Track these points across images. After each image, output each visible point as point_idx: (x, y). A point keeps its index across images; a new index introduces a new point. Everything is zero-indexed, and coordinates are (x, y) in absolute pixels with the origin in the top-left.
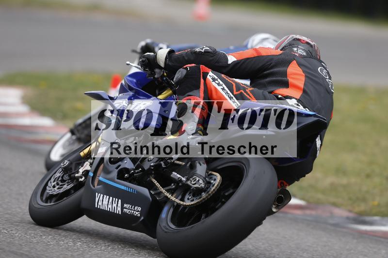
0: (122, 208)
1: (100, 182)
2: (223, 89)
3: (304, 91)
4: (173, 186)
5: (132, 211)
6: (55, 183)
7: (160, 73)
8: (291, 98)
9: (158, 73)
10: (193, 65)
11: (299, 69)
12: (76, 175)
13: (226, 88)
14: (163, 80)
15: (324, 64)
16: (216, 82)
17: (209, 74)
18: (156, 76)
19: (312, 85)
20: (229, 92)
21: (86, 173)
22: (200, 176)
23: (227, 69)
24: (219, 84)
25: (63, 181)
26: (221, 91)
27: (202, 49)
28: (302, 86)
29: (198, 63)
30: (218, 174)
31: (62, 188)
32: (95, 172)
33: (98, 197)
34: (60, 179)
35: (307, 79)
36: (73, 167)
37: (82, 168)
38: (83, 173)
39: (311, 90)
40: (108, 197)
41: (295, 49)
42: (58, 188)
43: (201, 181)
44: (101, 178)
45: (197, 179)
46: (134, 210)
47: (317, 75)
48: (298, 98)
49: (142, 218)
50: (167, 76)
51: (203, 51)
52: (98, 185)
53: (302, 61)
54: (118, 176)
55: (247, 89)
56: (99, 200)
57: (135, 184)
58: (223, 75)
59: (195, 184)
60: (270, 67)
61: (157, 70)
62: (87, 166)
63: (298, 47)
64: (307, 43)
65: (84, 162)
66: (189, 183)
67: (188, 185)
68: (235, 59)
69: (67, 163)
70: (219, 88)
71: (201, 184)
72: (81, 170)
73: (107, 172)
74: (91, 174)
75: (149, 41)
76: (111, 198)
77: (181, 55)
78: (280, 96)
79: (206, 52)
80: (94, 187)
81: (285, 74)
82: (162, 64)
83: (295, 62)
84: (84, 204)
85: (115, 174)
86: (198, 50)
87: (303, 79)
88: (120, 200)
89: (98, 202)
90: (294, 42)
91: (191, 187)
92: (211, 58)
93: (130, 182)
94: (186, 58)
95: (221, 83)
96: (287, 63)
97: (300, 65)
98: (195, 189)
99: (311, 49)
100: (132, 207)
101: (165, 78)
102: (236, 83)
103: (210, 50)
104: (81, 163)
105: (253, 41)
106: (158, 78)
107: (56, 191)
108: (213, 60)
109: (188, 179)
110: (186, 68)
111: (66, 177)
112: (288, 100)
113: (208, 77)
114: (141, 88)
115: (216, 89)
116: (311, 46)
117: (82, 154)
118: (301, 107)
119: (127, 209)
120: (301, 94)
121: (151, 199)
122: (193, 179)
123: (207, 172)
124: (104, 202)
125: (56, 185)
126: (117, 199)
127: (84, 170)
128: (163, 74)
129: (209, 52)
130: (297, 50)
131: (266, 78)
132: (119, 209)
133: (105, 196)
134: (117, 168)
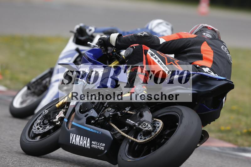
0: (91, 144)
1: (73, 126)
2: (159, 61)
3: (214, 62)
4: (126, 129)
5: (98, 146)
6: (38, 126)
7: (111, 50)
8: (205, 67)
9: (110, 50)
10: (137, 45)
11: (209, 47)
12: (54, 120)
13: (160, 61)
14: (113, 54)
15: (224, 44)
16: (154, 56)
17: (149, 51)
18: (108, 52)
19: (219, 59)
20: (163, 63)
21: (61, 119)
22: (148, 122)
23: (160, 48)
24: (156, 58)
25: (44, 124)
26: (157, 62)
27: (142, 34)
28: (212, 59)
29: (141, 43)
30: (160, 121)
31: (45, 128)
32: (69, 119)
33: (72, 137)
34: (42, 123)
35: (215, 54)
36: (51, 114)
37: (58, 115)
38: (58, 119)
39: (218, 62)
40: (79, 136)
41: (204, 34)
42: (42, 129)
43: (149, 126)
44: (73, 123)
45: (147, 124)
46: (100, 146)
47: (221, 51)
48: (210, 67)
49: (106, 151)
50: (116, 52)
51: (143, 35)
52: (71, 127)
53: (210, 42)
54: (86, 121)
55: (175, 61)
56: (73, 138)
57: (99, 127)
58: (158, 52)
59: (145, 128)
60: (189, 46)
61: (109, 48)
62: (61, 114)
63: (206, 32)
64: (213, 29)
65: (59, 111)
66: (140, 126)
67: (140, 128)
68: (164, 41)
69: (47, 112)
70: (156, 61)
71: (150, 127)
72: (57, 117)
73: (78, 119)
74: (66, 120)
75: (82, 25)
76: (82, 137)
77: (127, 38)
78: (198, 66)
79: (145, 36)
80: (68, 129)
81: (199, 51)
82: (114, 44)
83: (205, 42)
84: (61, 141)
85: (84, 120)
86: (139, 34)
87: (212, 54)
88: (89, 139)
89: (72, 139)
90: (203, 29)
91: (143, 130)
92: (149, 40)
93: (95, 126)
94: (131, 40)
95: (157, 57)
96: (200, 43)
97: (209, 44)
98: (145, 131)
99: (215, 34)
100: (98, 144)
101: (114, 53)
102: (167, 57)
103: (148, 35)
104: (57, 112)
105: (152, 25)
106: (110, 53)
107: (41, 131)
108: (149, 41)
109: (139, 124)
110: (133, 47)
111: (46, 122)
112: (203, 69)
113: (148, 53)
114: (96, 59)
115: (153, 61)
116: (215, 31)
117: (57, 105)
118: (212, 73)
119: (94, 145)
120: (211, 64)
121: (112, 138)
122: (143, 124)
123: (152, 119)
124: (77, 140)
125: (39, 128)
126: (86, 138)
127: (59, 117)
128: (113, 50)
129: (147, 36)
130: (206, 34)
131: (186, 53)
132: (88, 145)
133: (77, 136)
134: (86, 116)
